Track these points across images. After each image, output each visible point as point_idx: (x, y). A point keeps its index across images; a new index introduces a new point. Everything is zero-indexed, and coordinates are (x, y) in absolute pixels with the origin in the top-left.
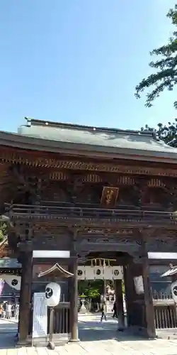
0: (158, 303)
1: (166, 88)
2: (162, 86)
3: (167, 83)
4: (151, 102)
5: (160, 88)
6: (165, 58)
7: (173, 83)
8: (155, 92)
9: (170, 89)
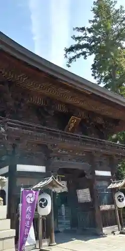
0: (103, 208)
1: (82, 57)
2: (80, 54)
3: (84, 53)
4: (70, 64)
5: (78, 56)
6: (83, 36)
7: (87, 54)
8: (74, 58)
9: (85, 58)
